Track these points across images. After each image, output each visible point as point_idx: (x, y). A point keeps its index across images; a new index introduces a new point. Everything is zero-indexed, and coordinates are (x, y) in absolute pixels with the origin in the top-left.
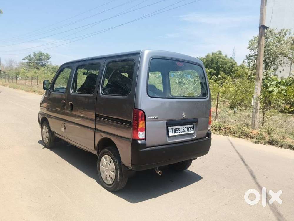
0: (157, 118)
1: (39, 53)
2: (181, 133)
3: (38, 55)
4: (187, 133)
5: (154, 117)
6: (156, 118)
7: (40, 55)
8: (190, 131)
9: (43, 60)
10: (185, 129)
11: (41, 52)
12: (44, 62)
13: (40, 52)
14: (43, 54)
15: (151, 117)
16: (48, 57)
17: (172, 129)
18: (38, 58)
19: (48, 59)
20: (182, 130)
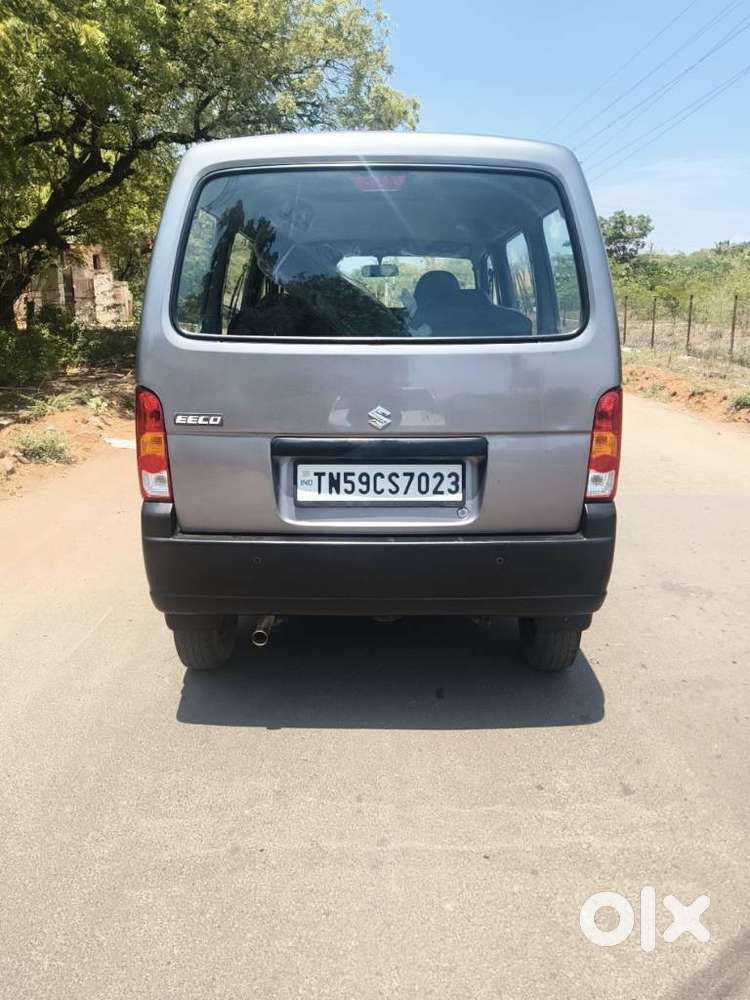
0: (217, 422)
1: (614, 218)
2: (371, 497)
3: (612, 224)
4: (414, 496)
5: (202, 418)
6: (211, 422)
7: (616, 222)
8: (436, 492)
9: (627, 239)
10: (402, 482)
11: (623, 211)
12: (631, 246)
13: (619, 213)
14: (630, 217)
15: (190, 418)
16: (644, 227)
17: (320, 475)
18: (610, 233)
19: (644, 235)
20: (383, 484)
